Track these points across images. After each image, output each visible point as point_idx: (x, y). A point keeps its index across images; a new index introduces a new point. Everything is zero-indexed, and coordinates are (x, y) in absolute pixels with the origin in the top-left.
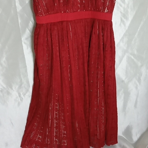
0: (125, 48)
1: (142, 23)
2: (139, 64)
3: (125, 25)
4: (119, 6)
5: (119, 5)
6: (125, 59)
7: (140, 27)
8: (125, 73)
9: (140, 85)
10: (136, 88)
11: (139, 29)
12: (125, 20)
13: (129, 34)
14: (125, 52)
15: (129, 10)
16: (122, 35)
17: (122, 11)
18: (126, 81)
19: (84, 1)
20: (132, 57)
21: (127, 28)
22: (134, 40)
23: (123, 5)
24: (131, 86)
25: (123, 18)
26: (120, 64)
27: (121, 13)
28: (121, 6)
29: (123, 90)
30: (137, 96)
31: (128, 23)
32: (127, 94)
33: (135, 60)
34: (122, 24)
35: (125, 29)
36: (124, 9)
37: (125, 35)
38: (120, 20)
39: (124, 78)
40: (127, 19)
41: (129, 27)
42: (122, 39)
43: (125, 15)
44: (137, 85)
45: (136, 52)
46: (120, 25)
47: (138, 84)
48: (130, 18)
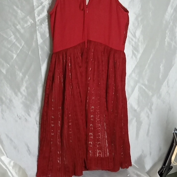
0: (137, 79)
1: (152, 56)
2: (150, 94)
3: (136, 58)
4: (131, 40)
5: (130, 39)
6: (137, 89)
7: (149, 60)
8: (137, 102)
9: (151, 113)
10: (148, 117)
11: (149, 61)
12: (136, 53)
13: (140, 66)
14: (136, 82)
15: (140, 44)
16: (134, 66)
17: (134, 45)
18: (138, 110)
20: (144, 87)
21: (138, 60)
22: (144, 71)
23: (134, 39)
24: (143, 116)
25: (134, 51)
26: (132, 94)
27: (133, 46)
28: (132, 40)
29: (135, 119)
30: (149, 125)
31: (139, 56)
32: (139, 123)
33: (146, 90)
34: (133, 57)
35: (136, 61)
36: (135, 43)
37: (136, 66)
38: (132, 53)
39: (136, 107)
40: (138, 51)
41: (140, 59)
42: (134, 71)
43: (136, 49)
44: (149, 114)
45: (146, 83)
46: (132, 57)
47: (150, 113)
48: (141, 51)
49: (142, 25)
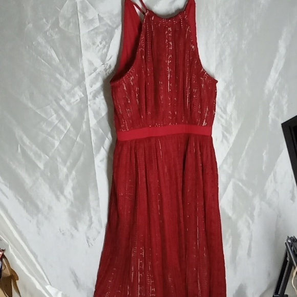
0: (230, 172)
1: (250, 139)
2: (251, 193)
3: (228, 142)
4: (220, 118)
5: (219, 116)
6: (230, 187)
7: (247, 144)
8: (232, 206)
9: (253, 222)
10: (249, 227)
11: (246, 147)
12: (227, 135)
13: (234, 153)
14: (230, 177)
15: (233, 123)
16: (225, 155)
17: (224, 124)
18: (234, 217)
19: (176, 113)
20: (241, 184)
21: (231, 145)
22: (241, 160)
23: (224, 116)
24: (241, 225)
25: (225, 133)
26: (224, 194)
27: (222, 125)
28: (222, 117)
30: (251, 240)
31: (232, 139)
32: (236, 237)
33: (244, 188)
34: (224, 140)
35: (229, 147)
36: (226, 120)
37: (229, 154)
38: (222, 135)
39: (230, 213)
40: (230, 133)
41: (234, 144)
42: (225, 160)
43: (227, 130)
44: (249, 223)
45: (244, 177)
46: (222, 141)
47: (251, 222)
48: (235, 132)
49: (235, 96)
